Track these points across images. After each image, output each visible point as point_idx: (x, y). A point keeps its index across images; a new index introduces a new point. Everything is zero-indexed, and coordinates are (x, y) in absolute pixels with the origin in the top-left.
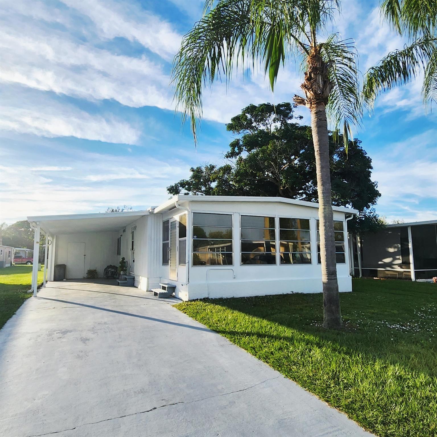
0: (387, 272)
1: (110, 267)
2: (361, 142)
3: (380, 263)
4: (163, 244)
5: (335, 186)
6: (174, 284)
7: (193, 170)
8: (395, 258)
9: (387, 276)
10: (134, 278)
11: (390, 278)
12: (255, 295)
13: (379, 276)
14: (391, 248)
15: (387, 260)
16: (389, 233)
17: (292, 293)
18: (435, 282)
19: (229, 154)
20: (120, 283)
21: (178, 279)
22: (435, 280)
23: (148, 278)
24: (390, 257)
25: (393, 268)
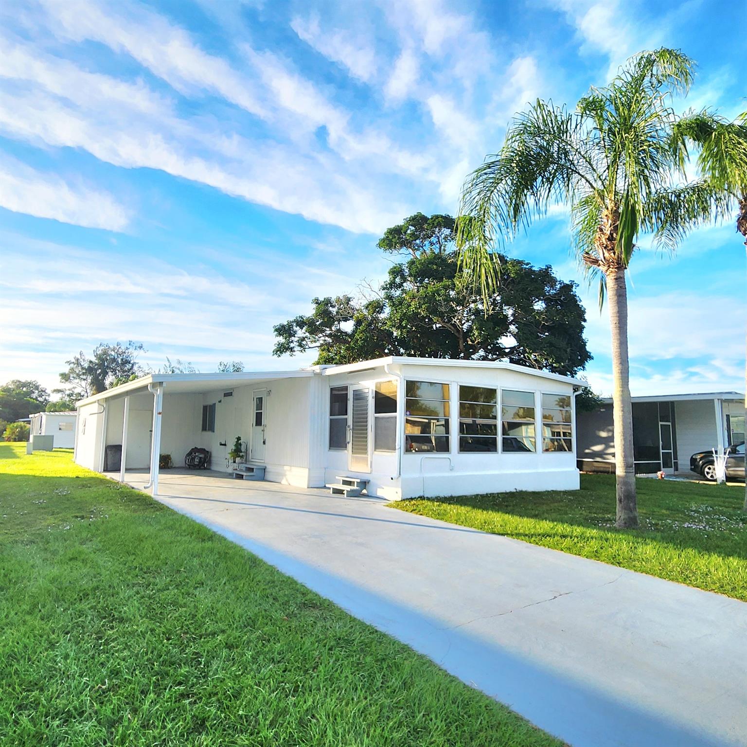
0: (596, 464)
1: (195, 450)
2: (578, 286)
3: (587, 451)
4: (331, 420)
5: (548, 345)
6: (365, 478)
7: (317, 302)
8: (609, 445)
9: (596, 469)
10: (265, 469)
11: (601, 472)
12: (475, 493)
13: (584, 469)
14: (603, 431)
15: (597, 448)
16: (602, 410)
17: (515, 491)
18: (660, 477)
19: (386, 285)
20: (246, 476)
21: (371, 471)
22: (660, 475)
23: (309, 469)
24: (601, 444)
25: (604, 459)
